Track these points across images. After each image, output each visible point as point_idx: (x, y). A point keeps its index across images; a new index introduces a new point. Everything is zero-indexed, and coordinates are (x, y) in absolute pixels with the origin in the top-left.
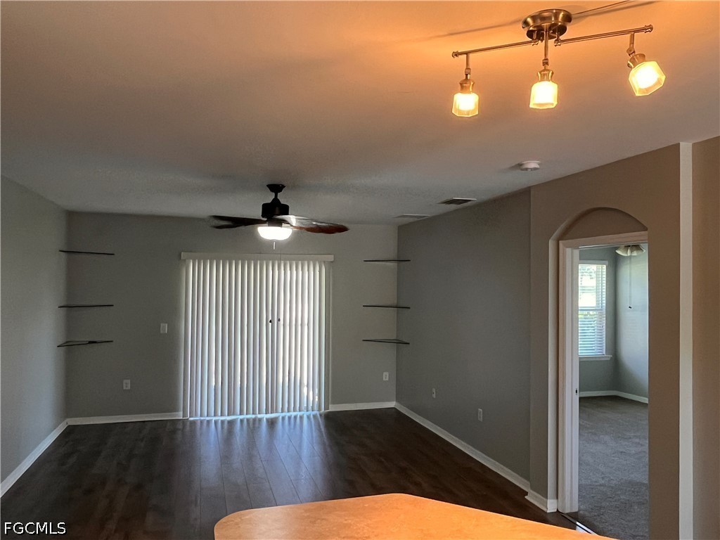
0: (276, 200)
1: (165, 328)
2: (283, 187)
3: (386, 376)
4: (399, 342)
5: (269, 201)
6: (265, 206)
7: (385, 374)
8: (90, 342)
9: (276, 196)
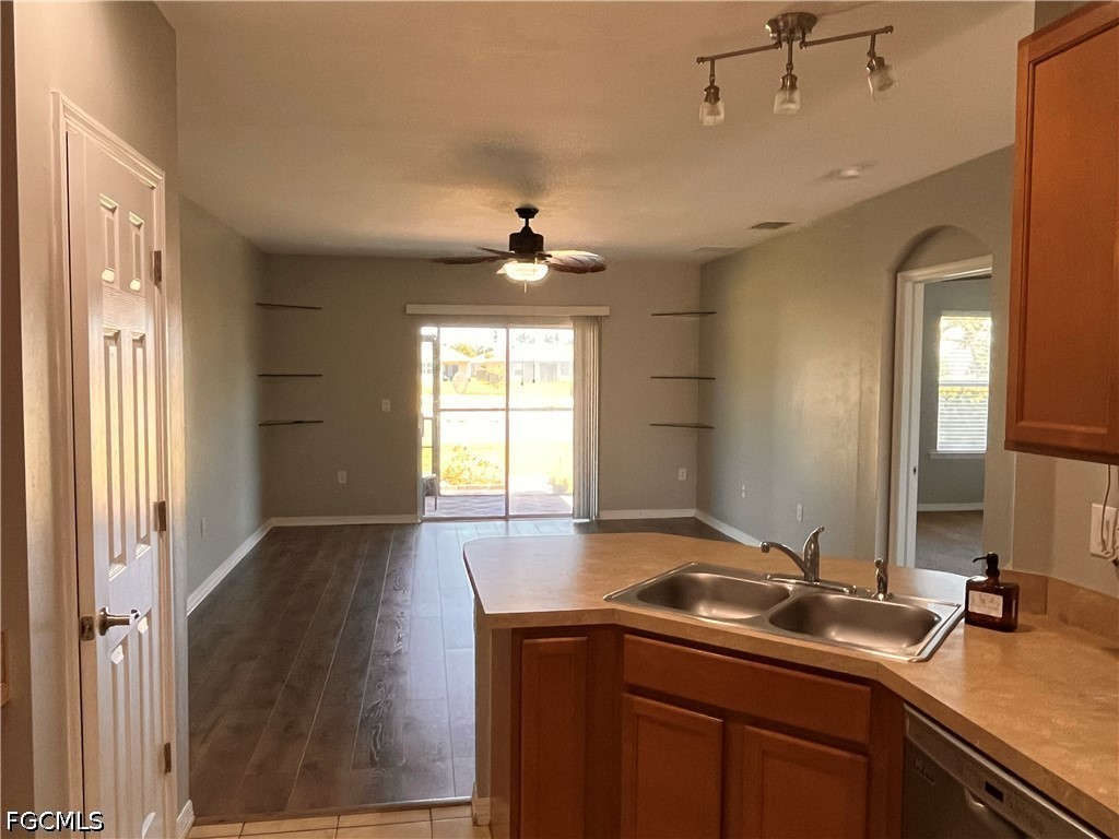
0: (527, 229)
1: (386, 405)
2: (536, 211)
3: (682, 474)
4: (699, 426)
5: (519, 230)
6: (513, 236)
7: (681, 470)
8: (296, 422)
9: (527, 222)
